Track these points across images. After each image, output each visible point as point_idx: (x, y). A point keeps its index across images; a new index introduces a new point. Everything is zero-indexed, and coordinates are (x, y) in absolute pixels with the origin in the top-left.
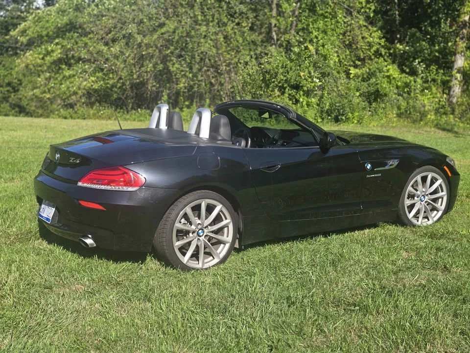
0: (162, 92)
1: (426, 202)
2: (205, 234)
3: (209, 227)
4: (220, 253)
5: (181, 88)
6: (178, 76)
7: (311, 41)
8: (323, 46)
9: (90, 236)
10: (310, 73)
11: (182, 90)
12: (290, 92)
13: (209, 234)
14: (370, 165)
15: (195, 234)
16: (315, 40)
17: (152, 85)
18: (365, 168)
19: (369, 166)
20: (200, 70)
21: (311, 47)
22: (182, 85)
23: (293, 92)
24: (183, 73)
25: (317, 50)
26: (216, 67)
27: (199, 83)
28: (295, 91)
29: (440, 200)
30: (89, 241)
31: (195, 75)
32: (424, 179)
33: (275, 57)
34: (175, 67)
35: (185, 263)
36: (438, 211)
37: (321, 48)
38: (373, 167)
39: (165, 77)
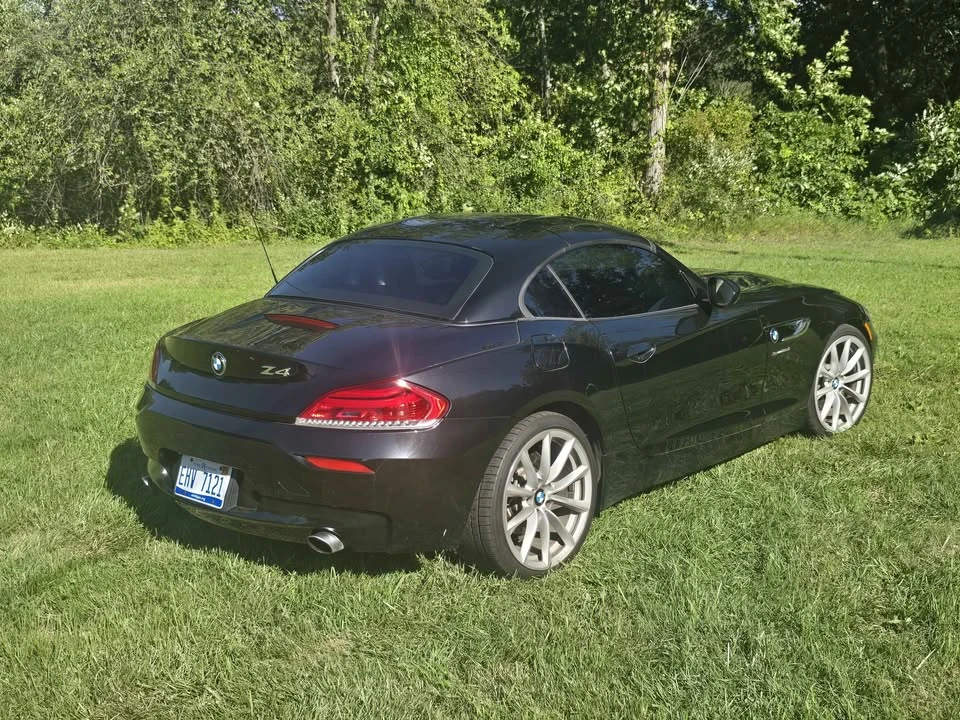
0: (125, 188)
1: (840, 389)
2: (547, 499)
3: (553, 485)
4: (572, 532)
5: (164, 180)
6: (157, 156)
7: (407, 87)
8: (429, 96)
9: (331, 529)
10: (410, 147)
11: (166, 183)
12: (377, 182)
13: (554, 498)
14: (776, 333)
15: (532, 501)
16: (413, 86)
17: (105, 176)
18: (770, 339)
19: (775, 335)
20: (201, 143)
21: (407, 99)
22: (166, 174)
23: (382, 183)
24: (167, 151)
25: (418, 104)
26: (232, 137)
27: (200, 170)
28: (384, 179)
29: (859, 383)
30: (331, 540)
31: (192, 154)
32: (840, 348)
33: (342, 118)
34: (148, 139)
35: (523, 562)
36: (857, 403)
37: (426, 99)
38: (781, 336)
39: (130, 160)
